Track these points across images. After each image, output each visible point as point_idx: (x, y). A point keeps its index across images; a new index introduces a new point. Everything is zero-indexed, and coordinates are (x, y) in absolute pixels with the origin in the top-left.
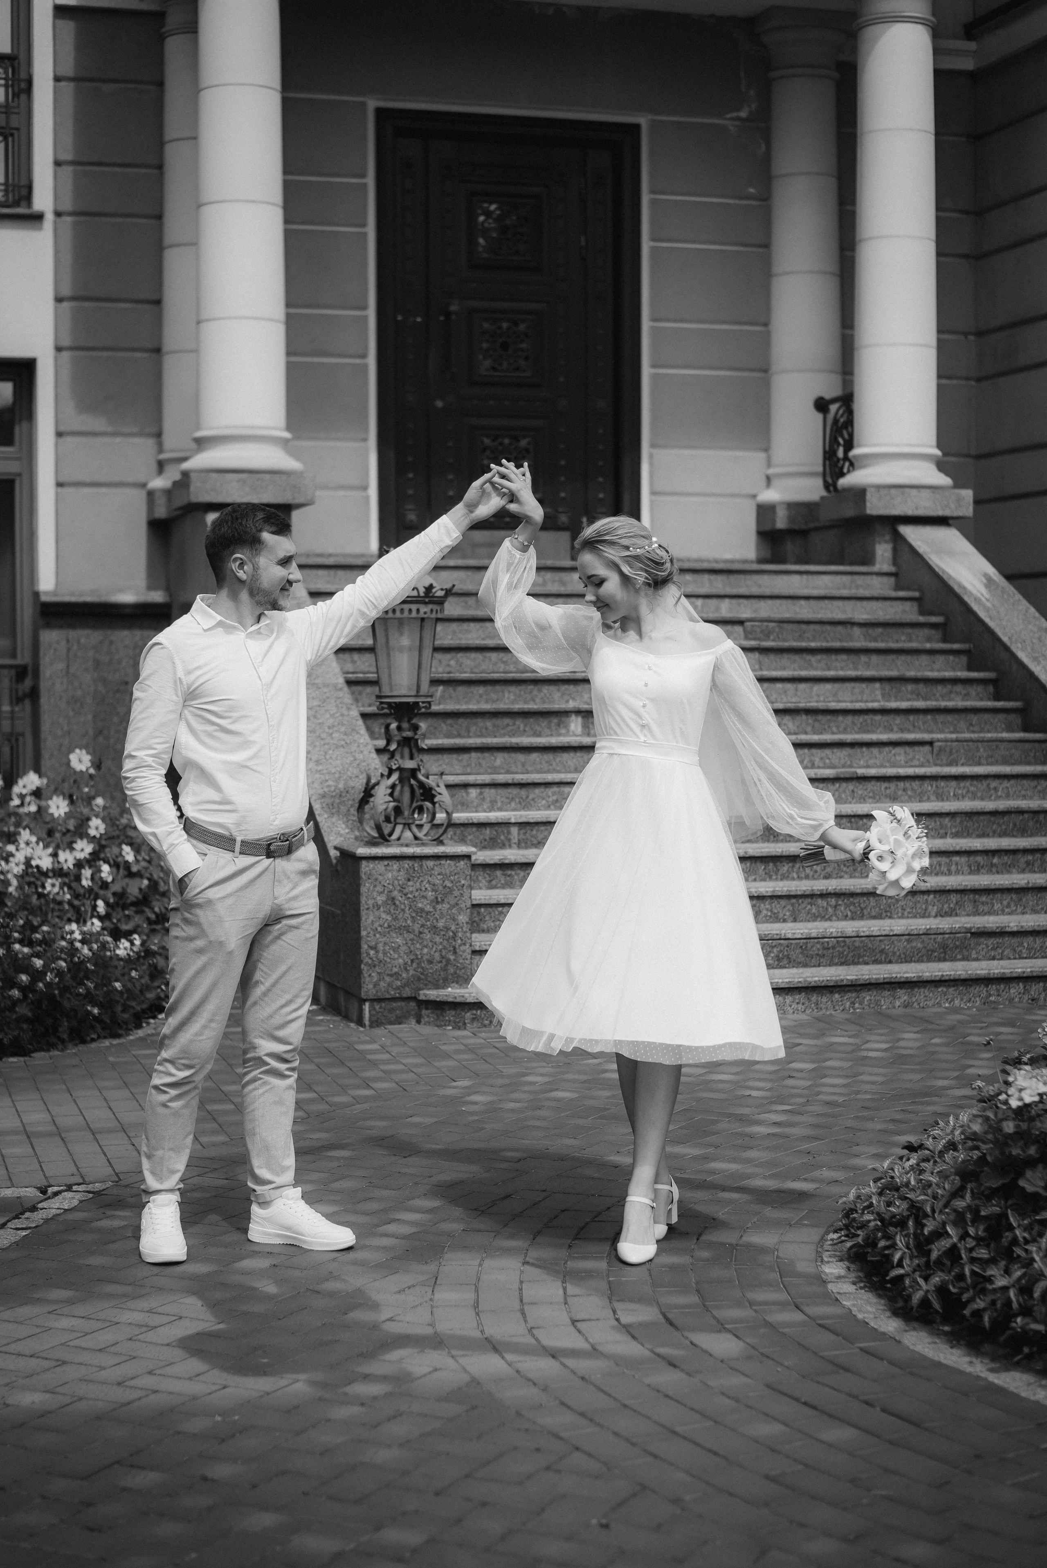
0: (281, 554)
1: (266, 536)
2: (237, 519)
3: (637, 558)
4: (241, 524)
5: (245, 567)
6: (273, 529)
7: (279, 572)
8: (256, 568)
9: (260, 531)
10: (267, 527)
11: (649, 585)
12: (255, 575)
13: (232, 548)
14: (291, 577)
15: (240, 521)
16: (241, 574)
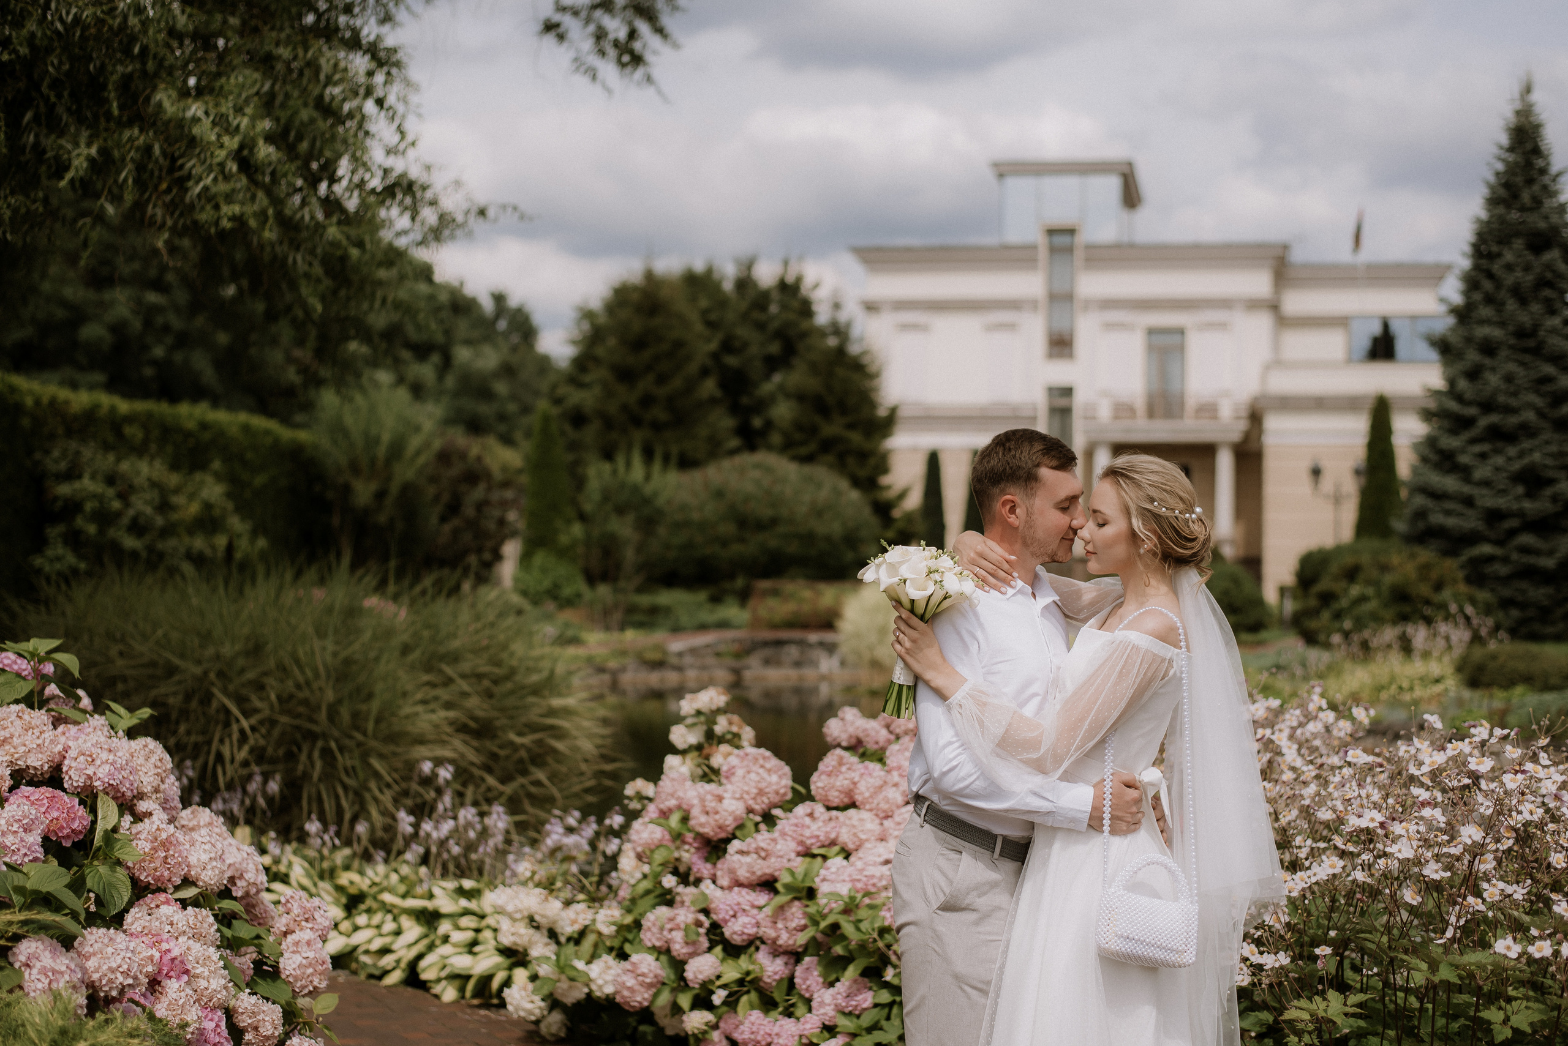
0: (1063, 493)
1: (1045, 472)
2: (1010, 449)
3: (1157, 517)
4: (1014, 457)
5: (1018, 511)
6: (1054, 463)
7: (1059, 520)
8: (1029, 514)
9: (1038, 465)
10: (1046, 460)
11: (1155, 554)
12: (1029, 523)
13: (1002, 485)
14: (1075, 523)
15: (1013, 453)
16: (1012, 519)
